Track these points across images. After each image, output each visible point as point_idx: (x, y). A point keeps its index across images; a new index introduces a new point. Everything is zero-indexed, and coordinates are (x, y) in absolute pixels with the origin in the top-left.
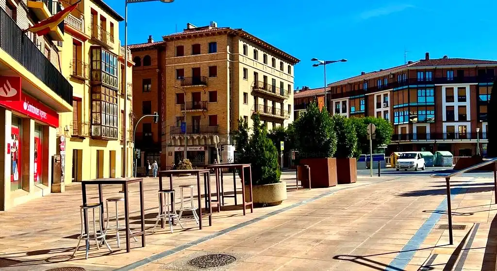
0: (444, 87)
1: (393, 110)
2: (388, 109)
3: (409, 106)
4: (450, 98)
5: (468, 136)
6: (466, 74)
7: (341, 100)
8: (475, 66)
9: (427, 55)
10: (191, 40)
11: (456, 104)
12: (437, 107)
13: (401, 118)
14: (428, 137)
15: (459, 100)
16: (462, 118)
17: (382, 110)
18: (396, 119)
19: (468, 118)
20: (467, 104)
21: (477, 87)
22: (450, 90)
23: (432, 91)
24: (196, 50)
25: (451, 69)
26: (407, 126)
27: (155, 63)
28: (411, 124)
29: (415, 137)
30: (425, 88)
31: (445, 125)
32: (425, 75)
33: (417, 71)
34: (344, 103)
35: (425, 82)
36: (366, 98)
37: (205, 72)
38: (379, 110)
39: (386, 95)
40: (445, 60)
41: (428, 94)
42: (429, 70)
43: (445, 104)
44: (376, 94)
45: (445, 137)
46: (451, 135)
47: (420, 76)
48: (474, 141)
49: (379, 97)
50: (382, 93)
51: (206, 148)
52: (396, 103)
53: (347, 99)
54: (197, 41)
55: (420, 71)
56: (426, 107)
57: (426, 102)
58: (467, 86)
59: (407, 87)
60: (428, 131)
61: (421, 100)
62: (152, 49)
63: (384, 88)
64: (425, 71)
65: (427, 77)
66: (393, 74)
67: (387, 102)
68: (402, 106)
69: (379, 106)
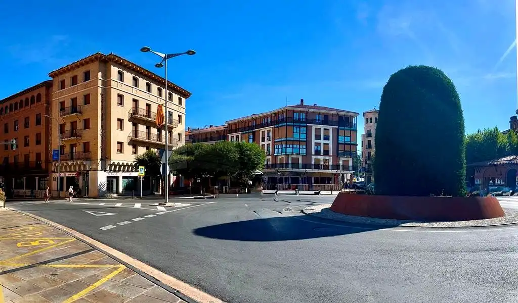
0: (314, 126)
1: (274, 143)
2: (270, 142)
3: (286, 141)
4: (318, 137)
5: (330, 167)
6: (330, 118)
7: (235, 135)
8: (336, 113)
9: (302, 101)
10: (70, 73)
11: (322, 141)
12: (308, 143)
13: (280, 150)
14: (301, 166)
15: (325, 139)
16: (326, 153)
17: (266, 143)
18: (276, 150)
19: (331, 153)
20: (330, 142)
21: (338, 129)
22: (318, 130)
23: (305, 129)
24: (74, 81)
25: (320, 113)
26: (284, 157)
27: (43, 99)
28: (287, 155)
29: (290, 166)
30: (300, 126)
31: (314, 157)
32: (300, 115)
33: (294, 111)
34: (237, 137)
35: (299, 121)
36: (254, 133)
37: (80, 101)
38: (263, 143)
39: (269, 131)
40: (315, 107)
41: (301, 132)
42: (303, 112)
43: (314, 141)
44: (262, 130)
45: (313, 167)
46: (317, 166)
47: (296, 116)
48: (334, 171)
49: (263, 132)
50: (266, 129)
51: (79, 174)
52: (276, 138)
53: (239, 134)
54: (75, 73)
55: (297, 112)
56: (300, 142)
57: (300, 138)
58: (330, 128)
59: (285, 124)
60: (300, 162)
61: (296, 136)
62: (42, 86)
63: (267, 125)
64: (300, 112)
65: (301, 117)
66: (275, 113)
67: (270, 137)
68: (281, 140)
69: (263, 140)
